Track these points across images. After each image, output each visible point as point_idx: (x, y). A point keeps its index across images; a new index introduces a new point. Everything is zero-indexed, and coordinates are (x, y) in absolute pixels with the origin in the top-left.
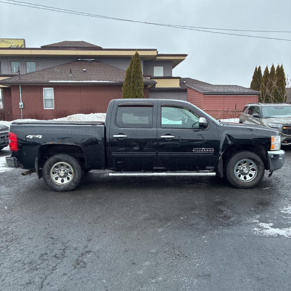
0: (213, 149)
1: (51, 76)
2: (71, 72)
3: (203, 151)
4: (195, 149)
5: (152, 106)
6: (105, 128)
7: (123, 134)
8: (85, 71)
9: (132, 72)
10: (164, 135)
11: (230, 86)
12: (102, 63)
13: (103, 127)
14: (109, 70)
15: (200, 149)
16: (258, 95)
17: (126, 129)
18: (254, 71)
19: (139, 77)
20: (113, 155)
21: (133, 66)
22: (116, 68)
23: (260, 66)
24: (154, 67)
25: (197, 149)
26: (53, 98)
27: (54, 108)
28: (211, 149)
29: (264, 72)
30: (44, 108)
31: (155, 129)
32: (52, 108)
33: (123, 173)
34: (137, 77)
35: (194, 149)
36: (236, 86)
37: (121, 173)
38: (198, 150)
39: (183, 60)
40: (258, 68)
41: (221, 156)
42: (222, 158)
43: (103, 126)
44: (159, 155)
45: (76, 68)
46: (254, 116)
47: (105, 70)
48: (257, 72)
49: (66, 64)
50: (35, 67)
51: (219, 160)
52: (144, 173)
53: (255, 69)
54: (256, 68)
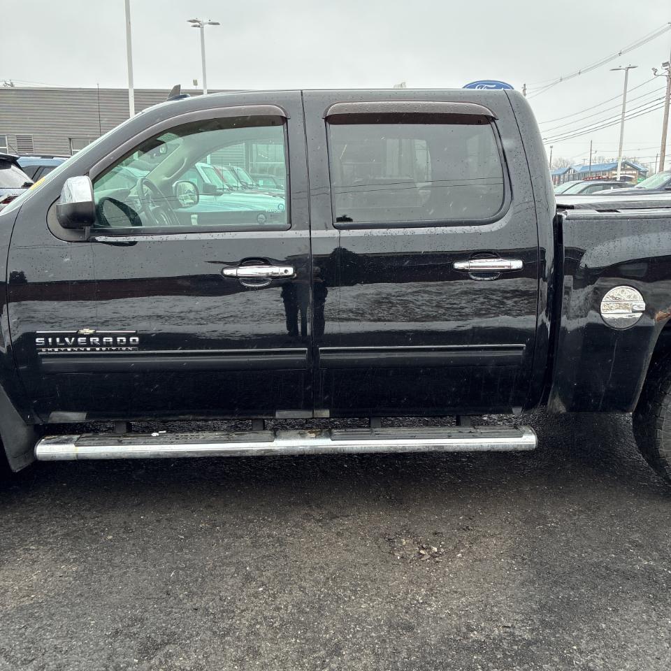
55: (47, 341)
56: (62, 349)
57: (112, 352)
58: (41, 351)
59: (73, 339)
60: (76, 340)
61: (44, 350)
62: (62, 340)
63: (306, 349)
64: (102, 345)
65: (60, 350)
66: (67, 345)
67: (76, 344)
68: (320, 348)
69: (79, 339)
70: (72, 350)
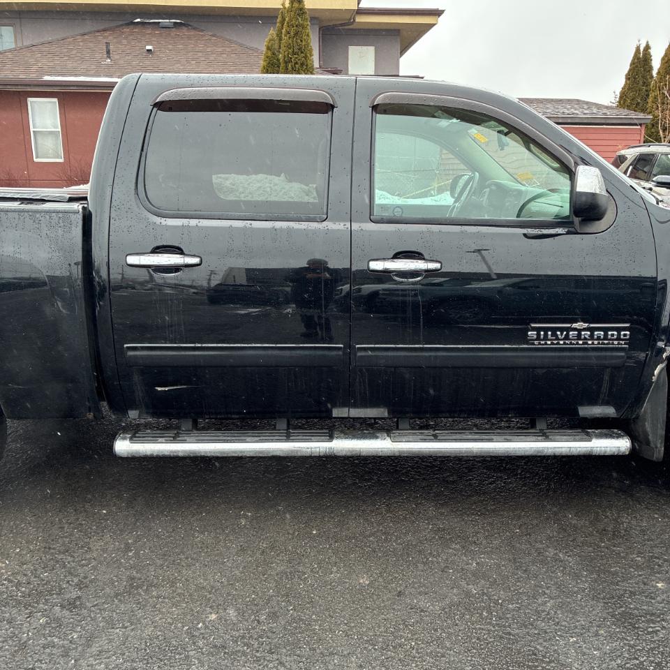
0: (625, 329)
1: (51, 64)
2: (108, 52)
3: (579, 337)
4: (538, 330)
5: (325, 108)
6: (87, 218)
7: (178, 250)
8: (150, 50)
9: (283, 48)
10: (384, 259)
11: (561, 100)
12: (202, 31)
13: (76, 212)
14: (220, 50)
15: (562, 330)
16: (644, 127)
17: (193, 222)
18: (632, 58)
19: (302, 64)
20: (131, 353)
21: (284, 31)
22: (241, 45)
23: (647, 42)
24: (351, 48)
25: (546, 330)
26: (60, 130)
27: (61, 160)
28: (619, 330)
29: (663, 59)
30: (35, 160)
31: (341, 226)
32: (58, 158)
33: (184, 441)
34: (296, 63)
35: (534, 329)
36: (578, 100)
37: (175, 439)
38: (554, 330)
39: (432, 26)
40: (642, 49)
41: (666, 362)
42: (665, 373)
43: (77, 206)
44: (359, 354)
45: (125, 42)
46: (658, 183)
47: (209, 49)
48: (641, 61)
49: (98, 32)
50: (13, 40)
51: (654, 379)
52: (288, 438)
53: (634, 50)
54: (638, 49)
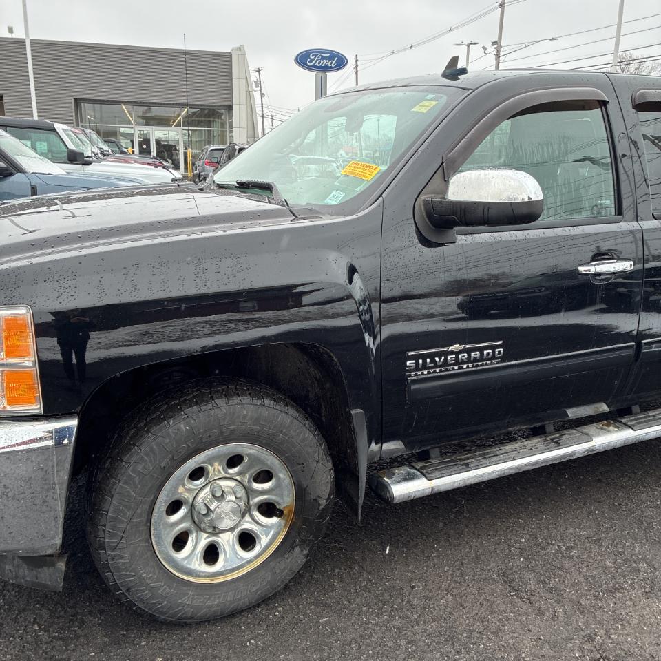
55: (417, 363)
56: (432, 371)
57: (478, 368)
58: (410, 376)
59: (443, 358)
60: (446, 359)
61: (413, 374)
62: (433, 361)
63: (634, 343)
64: (469, 360)
65: (429, 373)
66: (436, 366)
67: (445, 364)
68: (643, 341)
69: (449, 358)
70: (441, 371)
